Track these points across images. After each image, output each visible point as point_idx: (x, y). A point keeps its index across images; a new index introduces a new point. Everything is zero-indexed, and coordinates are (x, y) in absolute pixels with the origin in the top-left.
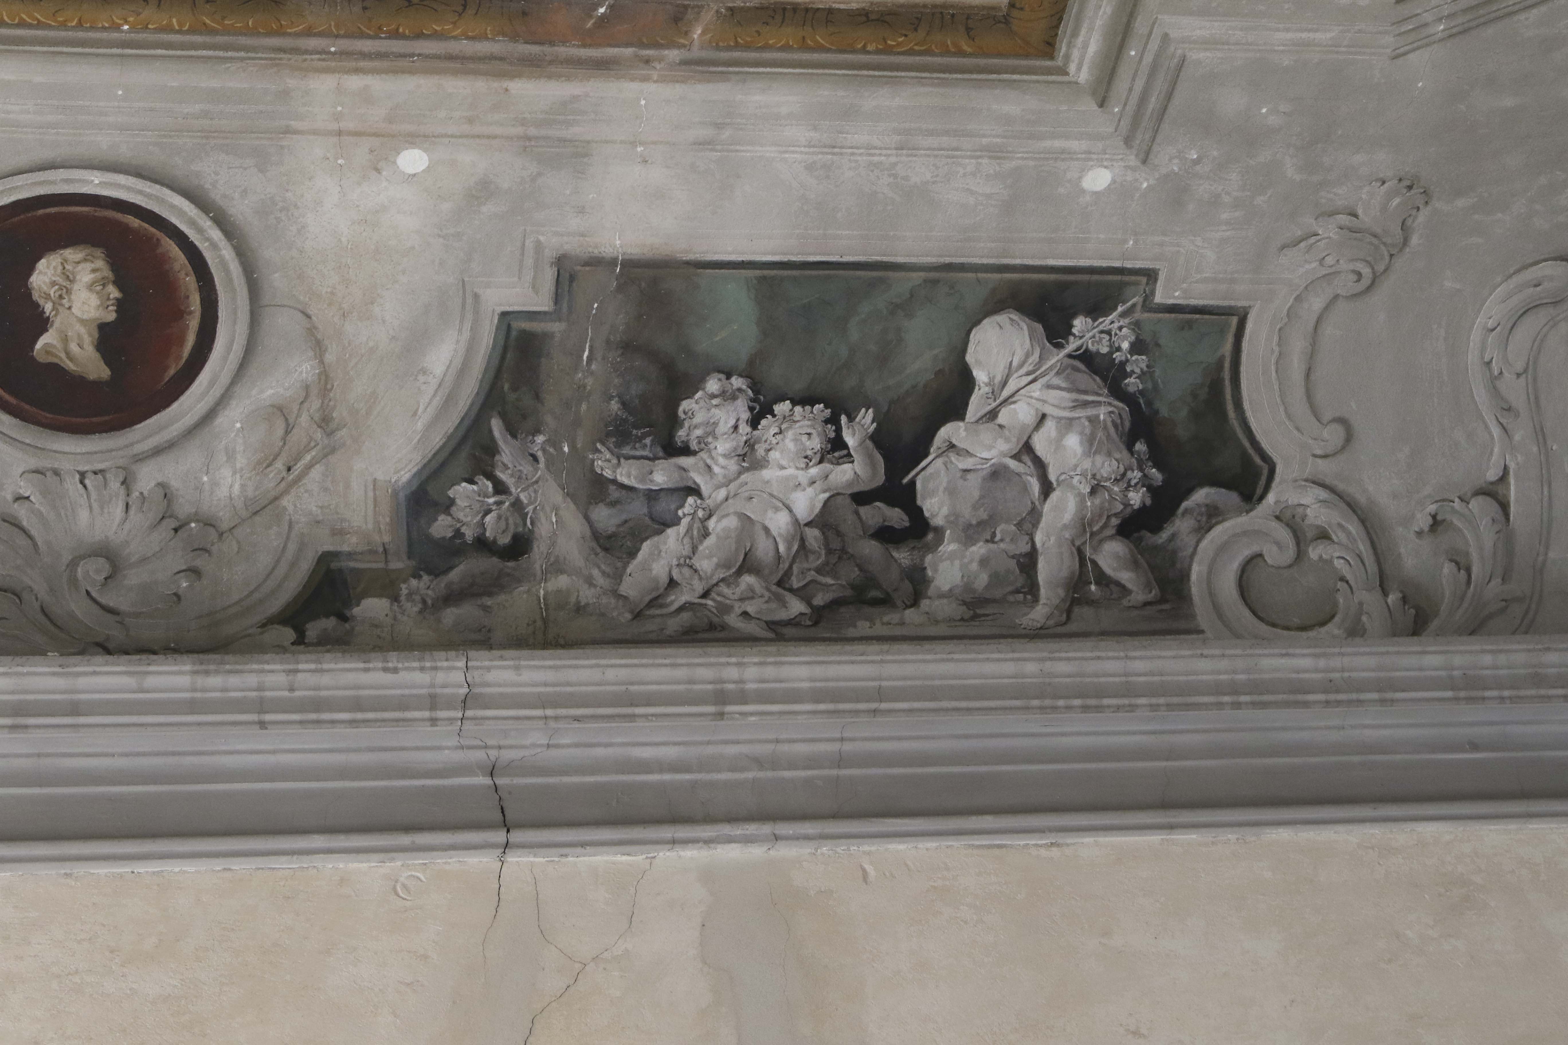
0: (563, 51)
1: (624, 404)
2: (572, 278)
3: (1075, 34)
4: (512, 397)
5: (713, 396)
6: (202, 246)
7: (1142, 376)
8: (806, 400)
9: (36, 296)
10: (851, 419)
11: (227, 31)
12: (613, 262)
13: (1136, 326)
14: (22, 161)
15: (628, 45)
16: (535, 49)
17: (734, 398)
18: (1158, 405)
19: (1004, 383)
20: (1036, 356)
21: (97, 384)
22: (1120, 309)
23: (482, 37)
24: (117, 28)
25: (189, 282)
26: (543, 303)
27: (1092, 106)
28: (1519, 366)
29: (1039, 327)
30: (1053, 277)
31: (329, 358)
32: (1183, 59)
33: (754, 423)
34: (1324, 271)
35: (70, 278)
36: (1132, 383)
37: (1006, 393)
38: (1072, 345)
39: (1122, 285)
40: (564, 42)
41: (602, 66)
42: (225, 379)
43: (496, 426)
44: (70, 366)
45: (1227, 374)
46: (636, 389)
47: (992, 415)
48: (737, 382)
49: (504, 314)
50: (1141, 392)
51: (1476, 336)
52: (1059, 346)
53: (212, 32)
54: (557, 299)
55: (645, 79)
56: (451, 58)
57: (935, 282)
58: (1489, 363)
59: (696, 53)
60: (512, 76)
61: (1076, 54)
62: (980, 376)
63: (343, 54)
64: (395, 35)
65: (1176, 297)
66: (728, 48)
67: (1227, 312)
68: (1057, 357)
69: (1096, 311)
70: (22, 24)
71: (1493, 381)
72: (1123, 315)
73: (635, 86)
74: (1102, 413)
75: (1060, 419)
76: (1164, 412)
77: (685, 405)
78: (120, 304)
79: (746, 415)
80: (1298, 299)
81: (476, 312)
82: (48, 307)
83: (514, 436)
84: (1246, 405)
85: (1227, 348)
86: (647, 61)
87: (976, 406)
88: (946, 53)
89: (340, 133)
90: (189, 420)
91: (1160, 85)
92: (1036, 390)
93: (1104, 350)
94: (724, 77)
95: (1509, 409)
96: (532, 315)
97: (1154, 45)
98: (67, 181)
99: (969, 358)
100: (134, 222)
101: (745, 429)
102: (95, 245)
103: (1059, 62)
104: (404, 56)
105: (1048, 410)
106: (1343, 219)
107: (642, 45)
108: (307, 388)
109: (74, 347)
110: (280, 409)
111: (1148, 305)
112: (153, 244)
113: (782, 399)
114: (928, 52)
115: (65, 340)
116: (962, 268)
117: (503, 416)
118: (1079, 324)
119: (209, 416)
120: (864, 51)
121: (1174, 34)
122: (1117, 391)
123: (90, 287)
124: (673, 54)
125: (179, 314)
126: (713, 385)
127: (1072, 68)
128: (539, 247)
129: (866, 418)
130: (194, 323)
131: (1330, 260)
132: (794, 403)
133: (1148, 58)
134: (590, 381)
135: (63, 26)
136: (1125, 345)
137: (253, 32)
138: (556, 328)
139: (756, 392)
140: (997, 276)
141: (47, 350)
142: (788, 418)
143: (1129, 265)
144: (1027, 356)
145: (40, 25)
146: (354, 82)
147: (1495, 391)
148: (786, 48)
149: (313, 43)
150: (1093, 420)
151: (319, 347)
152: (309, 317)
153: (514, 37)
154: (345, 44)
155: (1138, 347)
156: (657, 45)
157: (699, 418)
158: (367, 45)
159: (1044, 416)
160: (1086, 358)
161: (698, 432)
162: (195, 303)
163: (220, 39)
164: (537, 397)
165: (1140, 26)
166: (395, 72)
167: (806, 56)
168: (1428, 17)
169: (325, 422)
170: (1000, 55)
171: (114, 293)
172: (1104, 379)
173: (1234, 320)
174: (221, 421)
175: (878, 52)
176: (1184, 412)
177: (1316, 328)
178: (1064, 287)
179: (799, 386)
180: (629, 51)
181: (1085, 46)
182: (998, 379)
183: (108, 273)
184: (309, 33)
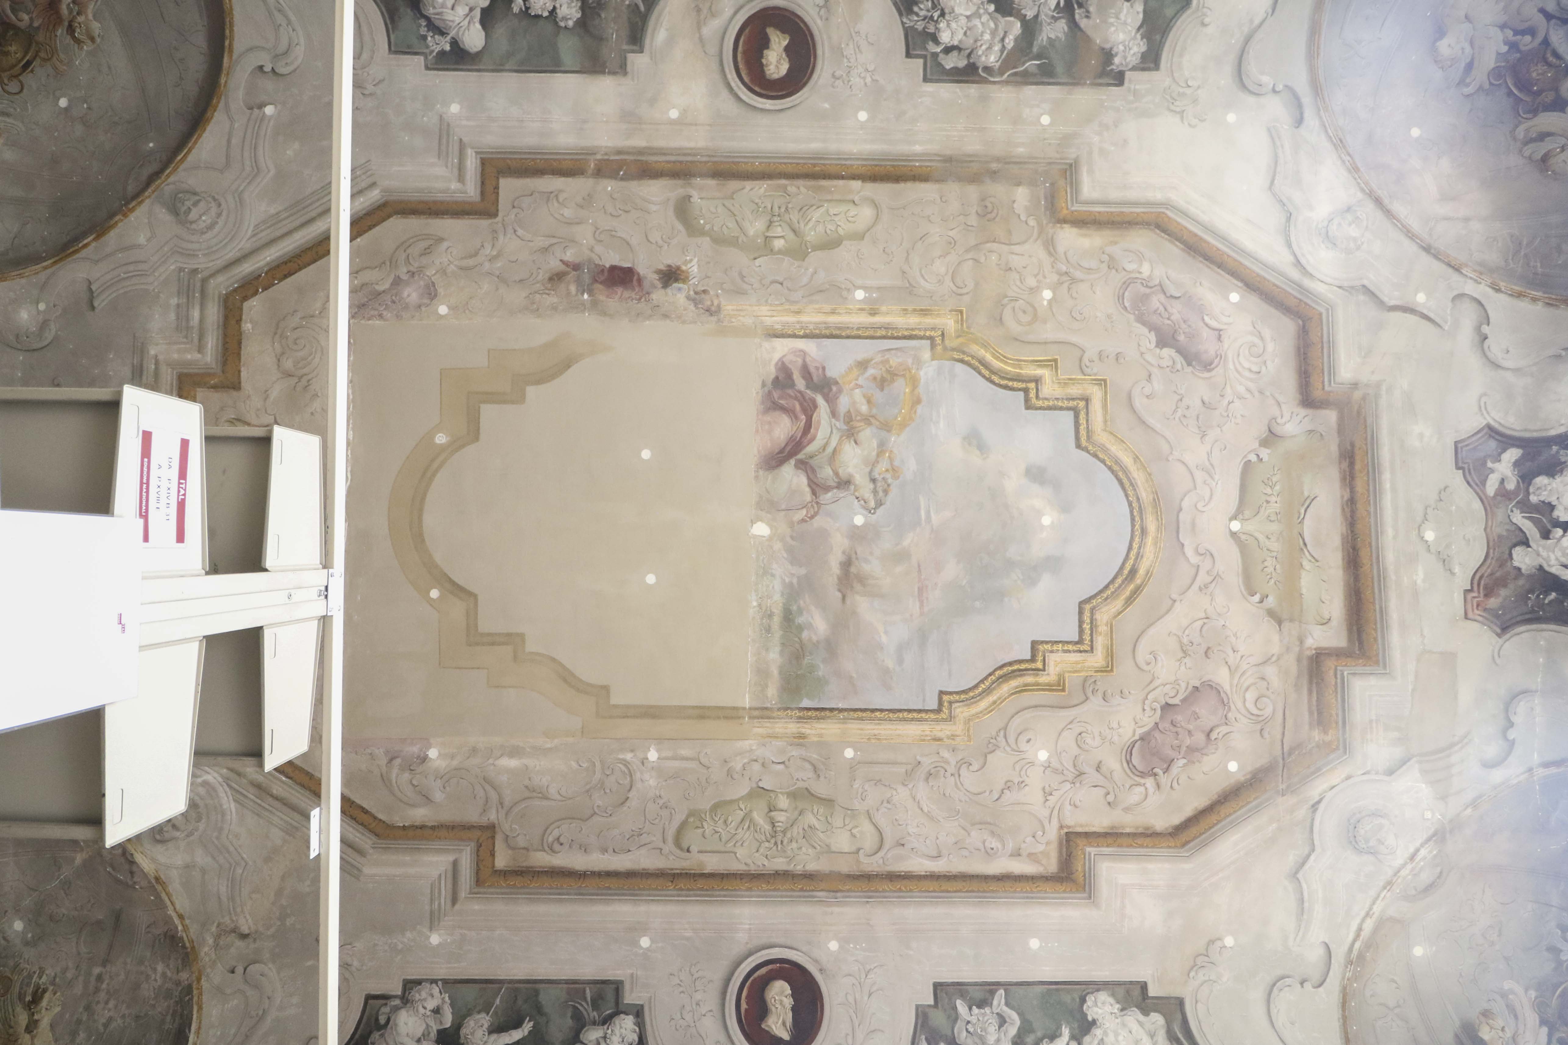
0: (631, 158)
1: (600, 16)
2: (621, 67)
3: (476, 167)
4: (638, 19)
5: (570, 19)
6: (737, 80)
7: (420, 26)
8: (538, 17)
9: (787, 60)
10: (521, 9)
11: (728, 163)
12: (610, 73)
13: (427, 47)
14: (789, 112)
15: (612, 160)
16: (640, 158)
17: (563, 18)
18: (412, 14)
19: (469, 23)
20: (460, 33)
21: (770, 26)
22: (434, 54)
23: (656, 162)
24: (760, 163)
25: (741, 66)
26: (631, 57)
27: (465, 139)
28: (281, 29)
29: (461, 46)
30: (461, 67)
31: (697, 35)
32: (439, 158)
33: (554, 8)
34: (367, 69)
35: (777, 67)
36: (423, 23)
37: (468, 19)
38: (448, 38)
39: (436, 63)
40: (632, 161)
41: (619, 152)
42: (731, 27)
43: (642, 8)
44: (778, 33)
45: (390, 26)
46: (597, 22)
47: (471, 10)
48: (562, 24)
49: (642, 52)
50: (419, 19)
51: (302, 41)
52: (453, 38)
53: (733, 162)
54: (625, 58)
55: (606, 147)
56: (664, 154)
57: (502, 65)
58: (293, 30)
59: (592, 158)
60: (645, 148)
61: (474, 160)
62: (478, 26)
63: (695, 155)
64: (681, 162)
65: (416, 58)
66: (582, 159)
67: (397, 52)
68: (453, 33)
69: (442, 53)
70: (785, 164)
71: (289, 23)
72: (433, 51)
73: (609, 145)
74: (431, 11)
75: (447, 8)
76: (409, 10)
77: (579, 15)
78: (762, 57)
79: (558, 11)
80: (372, 58)
81: (651, 53)
82: (784, 55)
83: (636, 4)
84: (379, 13)
85: (392, 37)
86: (606, 154)
87: (477, 13)
88: (515, 159)
89: (696, 125)
90: (742, 12)
91: (444, 148)
92: (457, 20)
93: (436, 36)
94: (582, 149)
95: (279, 11)
96: (633, 52)
97: (449, 165)
98: (775, 105)
99: (483, 33)
100: (757, 89)
101: (558, 6)
102: (769, 80)
103: (479, 156)
104: (679, 155)
105: (450, 11)
106: (366, 92)
107: (608, 160)
108: (705, 24)
109: (777, 40)
110: (713, 15)
111: (425, 55)
112: (752, 80)
113: (546, 17)
114: (522, 159)
115: (779, 43)
116: (493, 71)
117: (640, 12)
118: (448, 48)
119: (736, 13)
120: (541, 160)
121: (444, 168)
122: (428, 19)
123: (771, 63)
124: (599, 157)
125: (744, 53)
126: (570, 23)
127: (474, 154)
128: (633, 79)
129: (516, 10)
130: (740, 49)
131: (365, 74)
132: (541, 16)
133: (450, 159)
134: (612, 25)
135: (774, 163)
136: (429, 38)
137: (722, 162)
138: (625, 47)
139: (555, 20)
140: (481, 67)
141: (785, 39)
142: (543, 10)
143: (436, 72)
144: (463, 34)
145: (781, 163)
146: (692, 145)
147: (286, 17)
148: (565, 160)
149: (705, 159)
150: (434, 8)
151: (701, 39)
152: (705, 52)
153: (646, 162)
154: (695, 159)
155: (424, 38)
156: (605, 160)
157: (574, 10)
158: (689, 158)
159: (453, 8)
160: (442, 33)
161: (573, 4)
162: (739, 58)
163: (731, 160)
164: (629, 18)
165: (456, 171)
166: (680, 149)
167: (558, 157)
168: (364, 177)
169: (699, 10)
170: (498, 159)
171: (764, 61)
172: (434, 24)
173: (393, 49)
174: (732, 11)
175: (536, 159)
176: (402, 10)
177: (362, 47)
178: (457, 63)
179: (542, 22)
180: (612, 158)
181: (471, 162)
182: (472, 25)
183: (765, 69)
184: (706, 162)
